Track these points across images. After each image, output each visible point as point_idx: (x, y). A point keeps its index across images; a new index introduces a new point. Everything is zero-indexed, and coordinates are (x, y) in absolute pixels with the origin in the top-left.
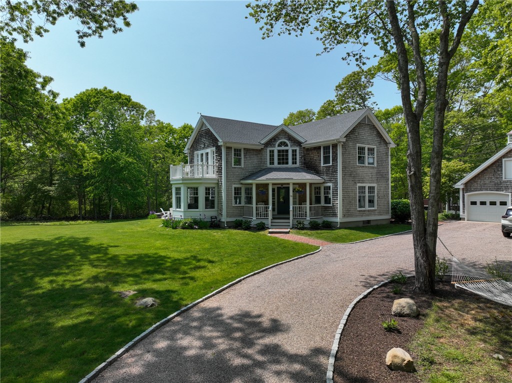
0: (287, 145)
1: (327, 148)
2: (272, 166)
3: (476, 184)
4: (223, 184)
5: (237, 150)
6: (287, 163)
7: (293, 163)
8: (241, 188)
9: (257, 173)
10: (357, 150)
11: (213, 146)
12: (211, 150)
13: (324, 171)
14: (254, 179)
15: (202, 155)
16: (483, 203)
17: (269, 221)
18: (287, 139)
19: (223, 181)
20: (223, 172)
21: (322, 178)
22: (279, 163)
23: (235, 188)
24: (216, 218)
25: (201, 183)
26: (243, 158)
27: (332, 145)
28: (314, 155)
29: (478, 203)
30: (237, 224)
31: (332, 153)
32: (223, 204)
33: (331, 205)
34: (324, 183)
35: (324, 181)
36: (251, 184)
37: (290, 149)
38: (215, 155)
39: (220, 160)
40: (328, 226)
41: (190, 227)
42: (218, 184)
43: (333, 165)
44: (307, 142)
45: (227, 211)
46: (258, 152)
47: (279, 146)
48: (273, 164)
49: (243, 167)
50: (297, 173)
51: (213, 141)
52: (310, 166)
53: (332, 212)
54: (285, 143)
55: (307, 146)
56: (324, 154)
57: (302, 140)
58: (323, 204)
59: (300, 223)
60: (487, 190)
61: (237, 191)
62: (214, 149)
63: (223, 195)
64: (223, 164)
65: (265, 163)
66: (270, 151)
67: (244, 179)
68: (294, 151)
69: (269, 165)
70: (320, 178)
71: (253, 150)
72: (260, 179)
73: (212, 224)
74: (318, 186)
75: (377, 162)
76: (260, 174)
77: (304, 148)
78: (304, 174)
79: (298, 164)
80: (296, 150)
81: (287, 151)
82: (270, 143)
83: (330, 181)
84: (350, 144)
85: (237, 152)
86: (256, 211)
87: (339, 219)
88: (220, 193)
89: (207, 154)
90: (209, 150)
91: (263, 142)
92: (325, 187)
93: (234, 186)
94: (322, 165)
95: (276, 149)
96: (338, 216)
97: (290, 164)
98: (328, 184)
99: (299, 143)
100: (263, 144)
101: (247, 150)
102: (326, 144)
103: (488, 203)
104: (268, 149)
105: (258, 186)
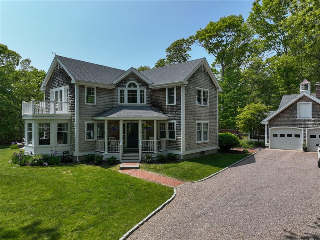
0: (136, 86)
1: (171, 90)
2: (122, 104)
3: (277, 121)
4: (76, 121)
5: (90, 88)
6: (136, 102)
7: (141, 102)
8: (93, 124)
9: (109, 110)
10: (196, 93)
11: (67, 84)
12: (64, 88)
13: (169, 109)
14: (106, 116)
15: (57, 92)
16: (282, 135)
17: (119, 156)
18: (136, 81)
19: (75, 117)
20: (75, 109)
21: (167, 115)
22: (129, 102)
23: (88, 124)
24: (68, 152)
25: (53, 119)
26: (96, 96)
27: (176, 87)
28: (159, 96)
29: (279, 135)
30: (88, 159)
31: (176, 94)
32: (76, 140)
33: (175, 140)
34: (168, 120)
35: (168, 118)
36: (104, 121)
37: (138, 89)
38: (68, 92)
39: (73, 98)
40: (173, 159)
41: (40, 164)
42: (71, 120)
43: (176, 105)
44: (154, 84)
45: (79, 146)
46: (110, 91)
47: (129, 86)
48: (124, 103)
49: (96, 104)
50: (145, 111)
51: (66, 79)
52: (156, 106)
53: (175, 145)
54: (134, 84)
55: (153, 88)
56: (169, 94)
57: (149, 82)
58: (167, 138)
59: (148, 158)
60: (286, 126)
61: (90, 127)
62: (68, 87)
63: (76, 131)
64: (76, 102)
65: (116, 101)
66: (121, 91)
67: (96, 116)
68: (142, 92)
69: (119, 104)
70: (165, 116)
71: (106, 89)
72: (112, 116)
73: (63, 159)
74: (163, 122)
75: (210, 103)
76: (111, 111)
77: (151, 89)
78: (151, 112)
79: (145, 103)
80: (144, 91)
81: (136, 91)
82: (121, 84)
83: (174, 119)
84: (191, 87)
85: (90, 91)
86: (108, 145)
87: (182, 152)
88: (72, 128)
89: (61, 91)
90: (63, 88)
91: (114, 82)
92: (169, 124)
93: (86, 122)
94: (167, 104)
95: (126, 89)
96: (182, 149)
97: (139, 103)
98: (173, 121)
99: (146, 85)
100: (114, 84)
101: (99, 89)
102: (171, 86)
103: (286, 136)
104: (119, 89)
105: (110, 122)
